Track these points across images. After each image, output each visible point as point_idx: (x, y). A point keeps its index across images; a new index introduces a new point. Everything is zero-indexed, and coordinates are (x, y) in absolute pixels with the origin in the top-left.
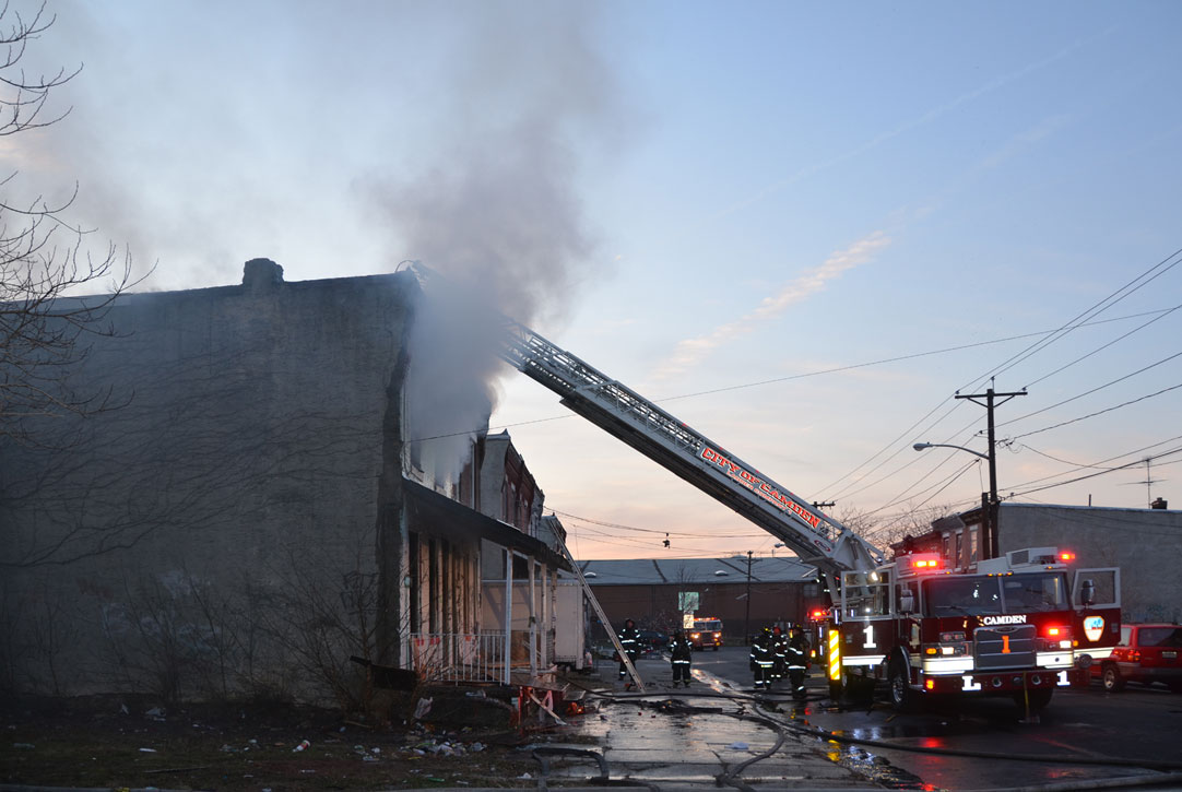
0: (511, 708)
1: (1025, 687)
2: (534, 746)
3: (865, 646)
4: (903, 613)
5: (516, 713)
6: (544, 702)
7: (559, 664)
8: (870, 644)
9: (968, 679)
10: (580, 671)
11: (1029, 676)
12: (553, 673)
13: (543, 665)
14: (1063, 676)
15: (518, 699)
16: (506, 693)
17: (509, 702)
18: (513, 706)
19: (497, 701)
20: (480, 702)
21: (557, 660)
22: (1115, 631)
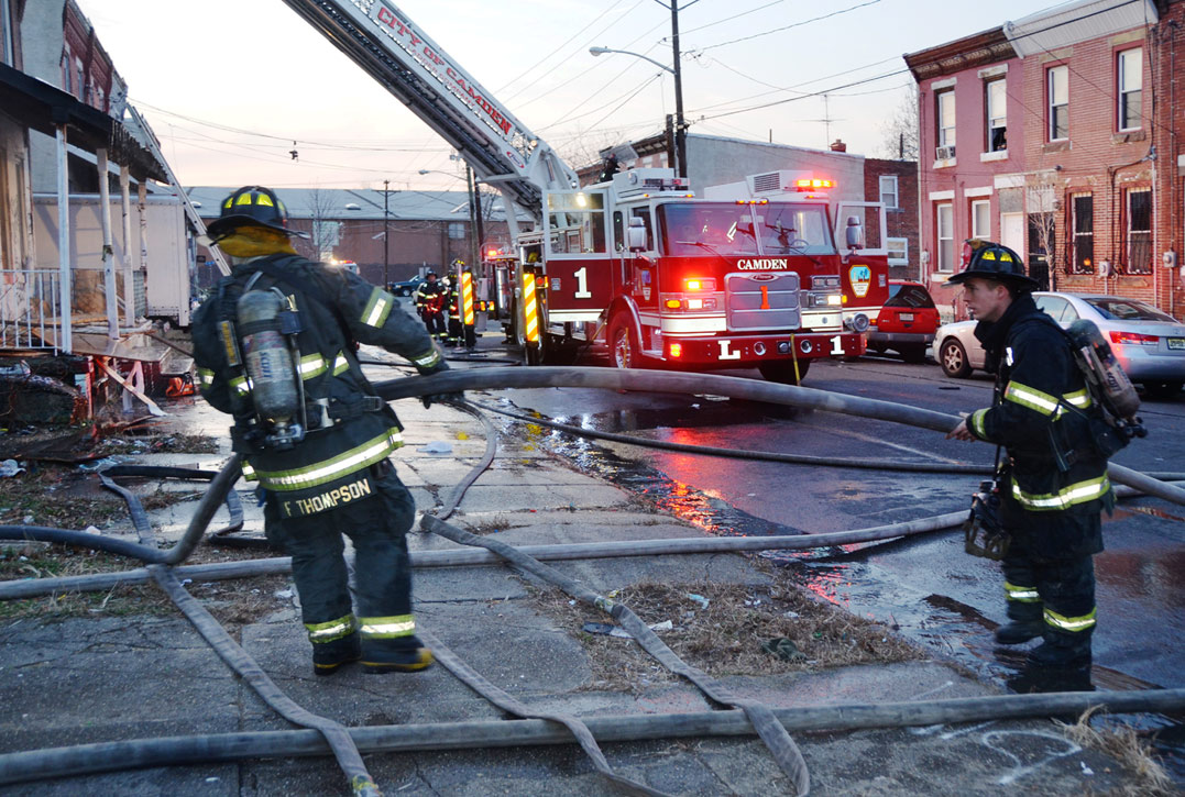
0: (73, 393)
1: (794, 356)
2: (110, 462)
3: (578, 295)
4: (633, 250)
5: (83, 400)
6: (130, 379)
7: (154, 318)
8: (583, 293)
9: (724, 344)
10: (185, 329)
11: (797, 340)
12: (146, 333)
13: (130, 318)
14: (837, 341)
15: (87, 376)
16: (67, 367)
17: (71, 382)
18: (79, 388)
19: (49, 381)
20: (18, 383)
21: (151, 313)
22: (882, 285)
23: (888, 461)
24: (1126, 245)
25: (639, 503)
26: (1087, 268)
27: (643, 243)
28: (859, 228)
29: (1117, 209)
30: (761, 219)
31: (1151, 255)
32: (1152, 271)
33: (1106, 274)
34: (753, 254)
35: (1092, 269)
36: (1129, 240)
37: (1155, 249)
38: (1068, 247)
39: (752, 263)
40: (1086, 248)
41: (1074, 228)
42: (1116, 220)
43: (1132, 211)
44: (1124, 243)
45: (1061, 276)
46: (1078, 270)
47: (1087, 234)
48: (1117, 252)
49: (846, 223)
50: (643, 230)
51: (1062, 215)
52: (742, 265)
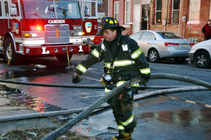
1: (67, 53)
4: (12, 16)
9: (44, 49)
11: (68, 47)
14: (81, 47)
22: (96, 28)
23: (96, 85)
24: (171, 15)
25: (14, 103)
26: (159, 22)
27: (16, 13)
28: (88, 10)
29: (169, 2)
30: (57, 6)
31: (179, 18)
32: (179, 23)
33: (165, 24)
34: (54, 18)
35: (161, 22)
36: (172, 13)
37: (180, 16)
38: (154, 16)
39: (53, 21)
40: (159, 16)
41: (156, 9)
42: (169, 6)
43: (174, 3)
44: (170, 14)
45: (151, 25)
46: (156, 23)
47: (159, 11)
48: (169, 17)
49: (85, 8)
50: (16, 9)
51: (152, 5)
52: (50, 22)
